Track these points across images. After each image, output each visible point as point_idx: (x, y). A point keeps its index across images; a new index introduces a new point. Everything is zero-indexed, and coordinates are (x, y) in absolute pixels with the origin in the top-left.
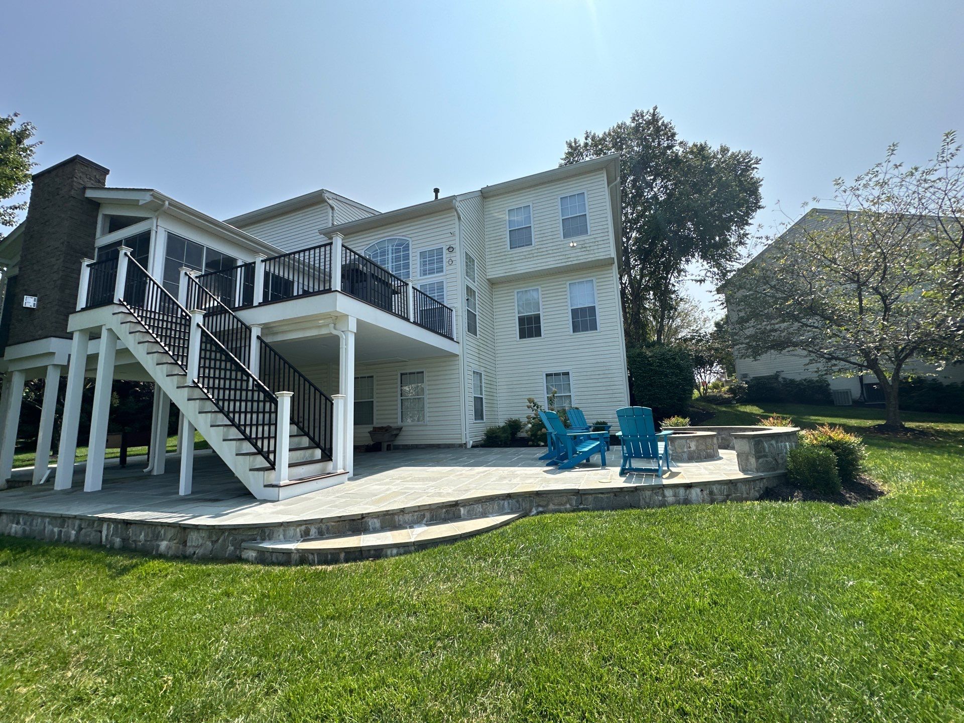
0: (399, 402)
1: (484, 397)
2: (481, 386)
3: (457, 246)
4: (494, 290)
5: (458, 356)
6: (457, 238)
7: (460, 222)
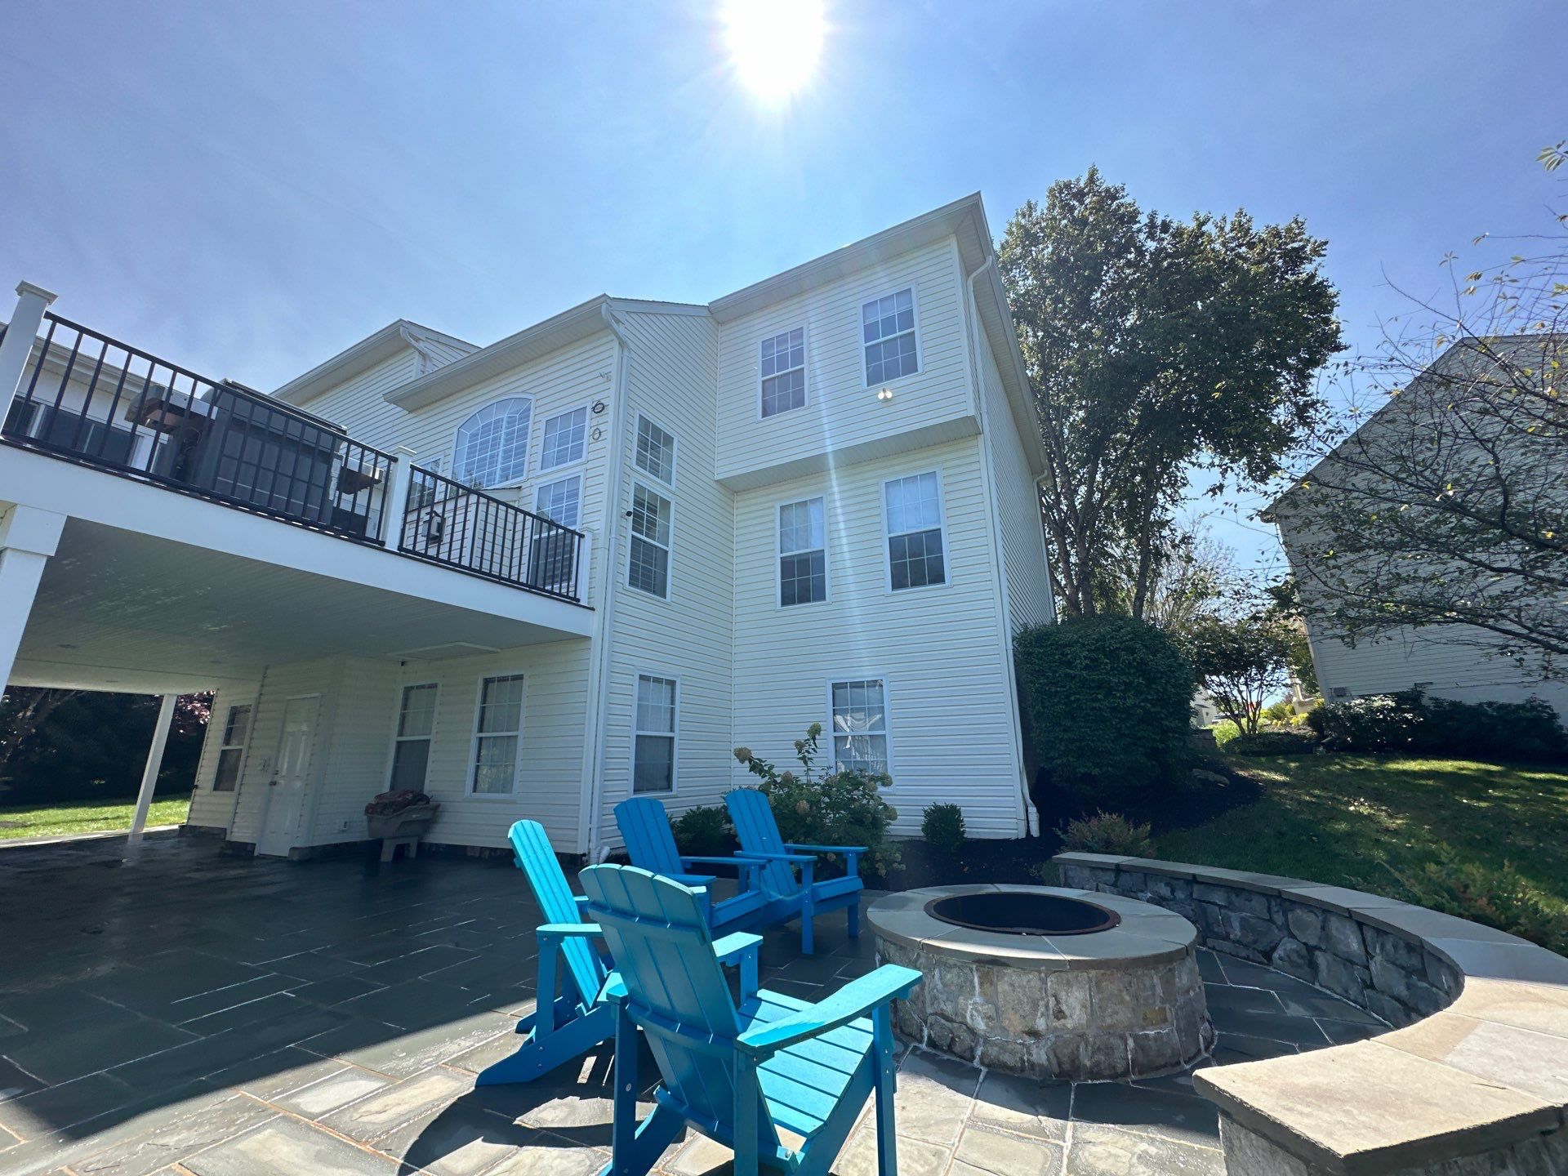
0: (474, 743)
1: (676, 734)
2: (672, 712)
3: (611, 403)
4: (736, 505)
5: (589, 638)
6: (613, 385)
7: (626, 353)
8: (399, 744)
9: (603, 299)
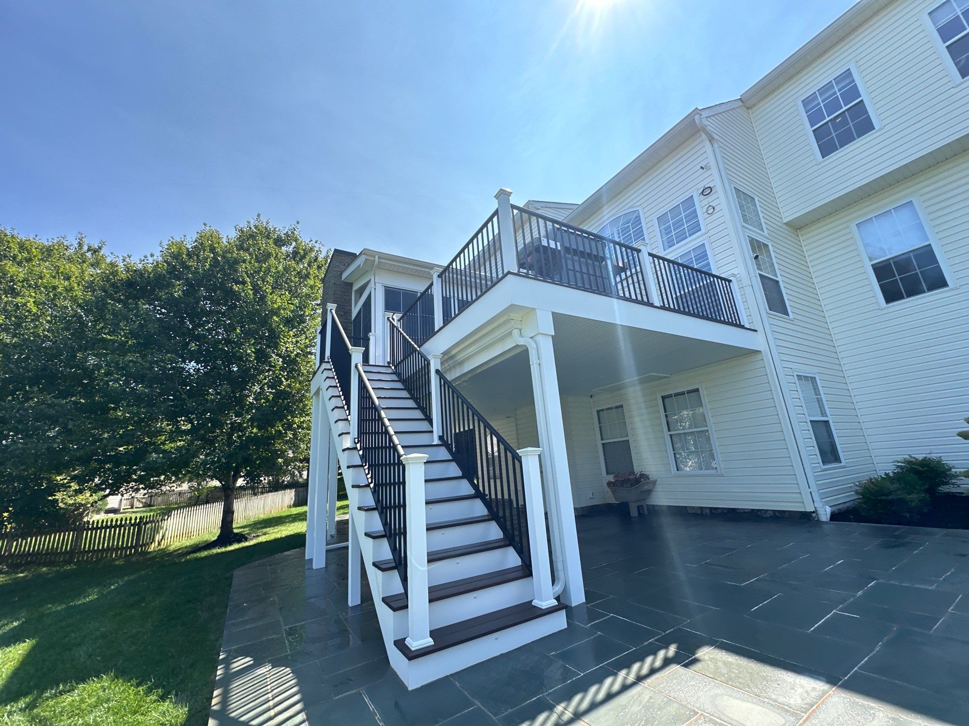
0: (668, 439)
1: (830, 419)
2: (819, 401)
3: (717, 184)
4: (801, 239)
5: (760, 352)
6: (714, 170)
7: (716, 145)
8: (603, 444)
9: (696, 112)
